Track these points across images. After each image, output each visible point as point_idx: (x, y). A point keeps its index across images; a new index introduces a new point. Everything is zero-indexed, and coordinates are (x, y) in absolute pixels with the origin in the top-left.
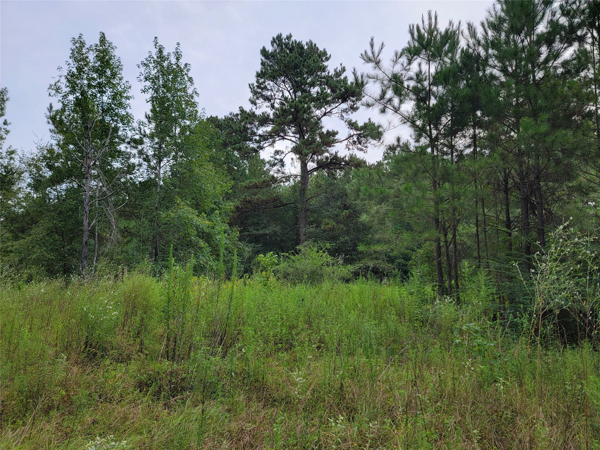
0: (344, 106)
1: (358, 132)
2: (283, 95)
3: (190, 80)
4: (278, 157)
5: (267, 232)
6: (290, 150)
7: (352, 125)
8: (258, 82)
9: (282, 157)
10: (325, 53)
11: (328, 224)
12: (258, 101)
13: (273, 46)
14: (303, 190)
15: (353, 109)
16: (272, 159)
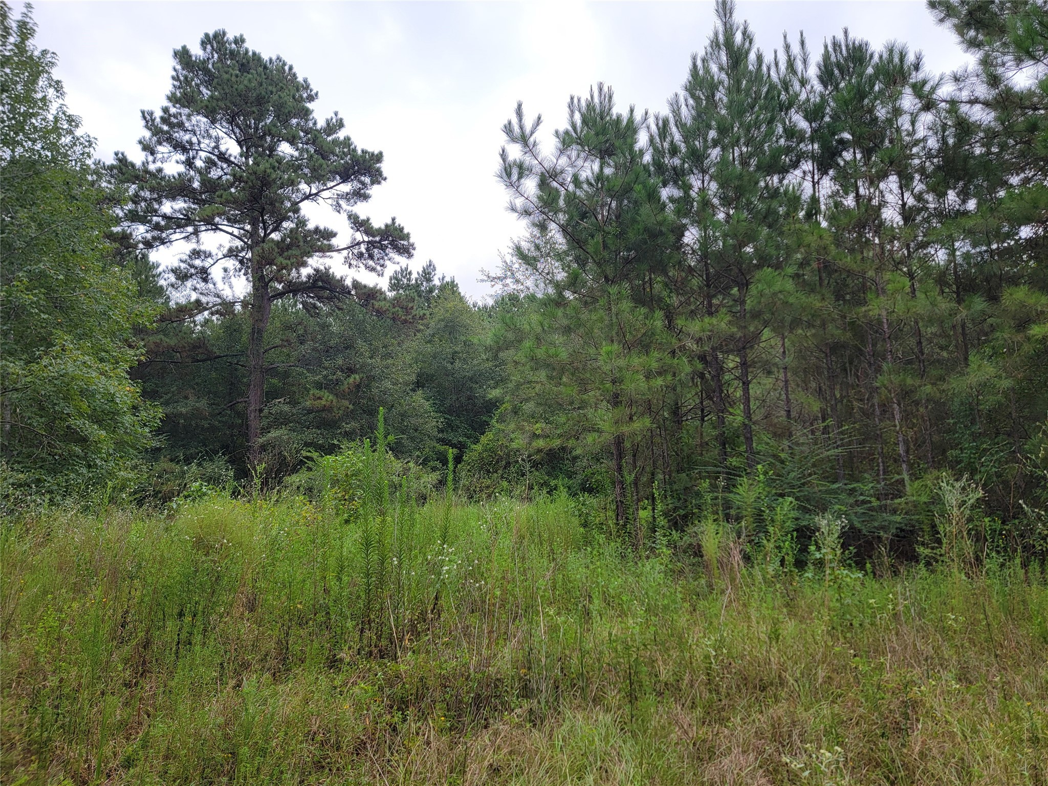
0: (346, 188)
1: (371, 238)
2: (217, 147)
3: (58, 86)
4: (198, 263)
5: (184, 410)
6: (225, 251)
7: (359, 224)
8: (166, 110)
9: (207, 265)
10: (307, 87)
11: (320, 398)
12: (160, 149)
13: (205, 49)
14: (257, 333)
15: (360, 195)
16: (183, 265)
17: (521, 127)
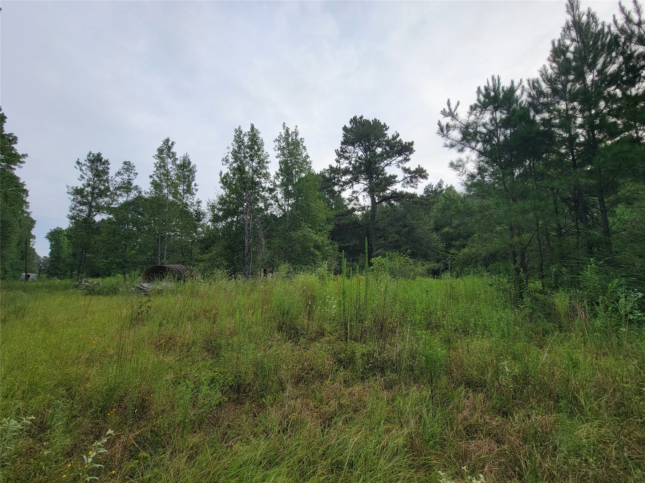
0: (400, 158)
1: (411, 175)
2: (357, 155)
3: (304, 148)
4: (354, 195)
5: (351, 244)
6: (362, 190)
7: (406, 170)
8: (341, 148)
9: (357, 195)
10: (385, 125)
11: (394, 237)
12: (341, 160)
13: (351, 124)
14: (373, 216)
15: (407, 160)
16: (350, 197)
17: (450, 109)
